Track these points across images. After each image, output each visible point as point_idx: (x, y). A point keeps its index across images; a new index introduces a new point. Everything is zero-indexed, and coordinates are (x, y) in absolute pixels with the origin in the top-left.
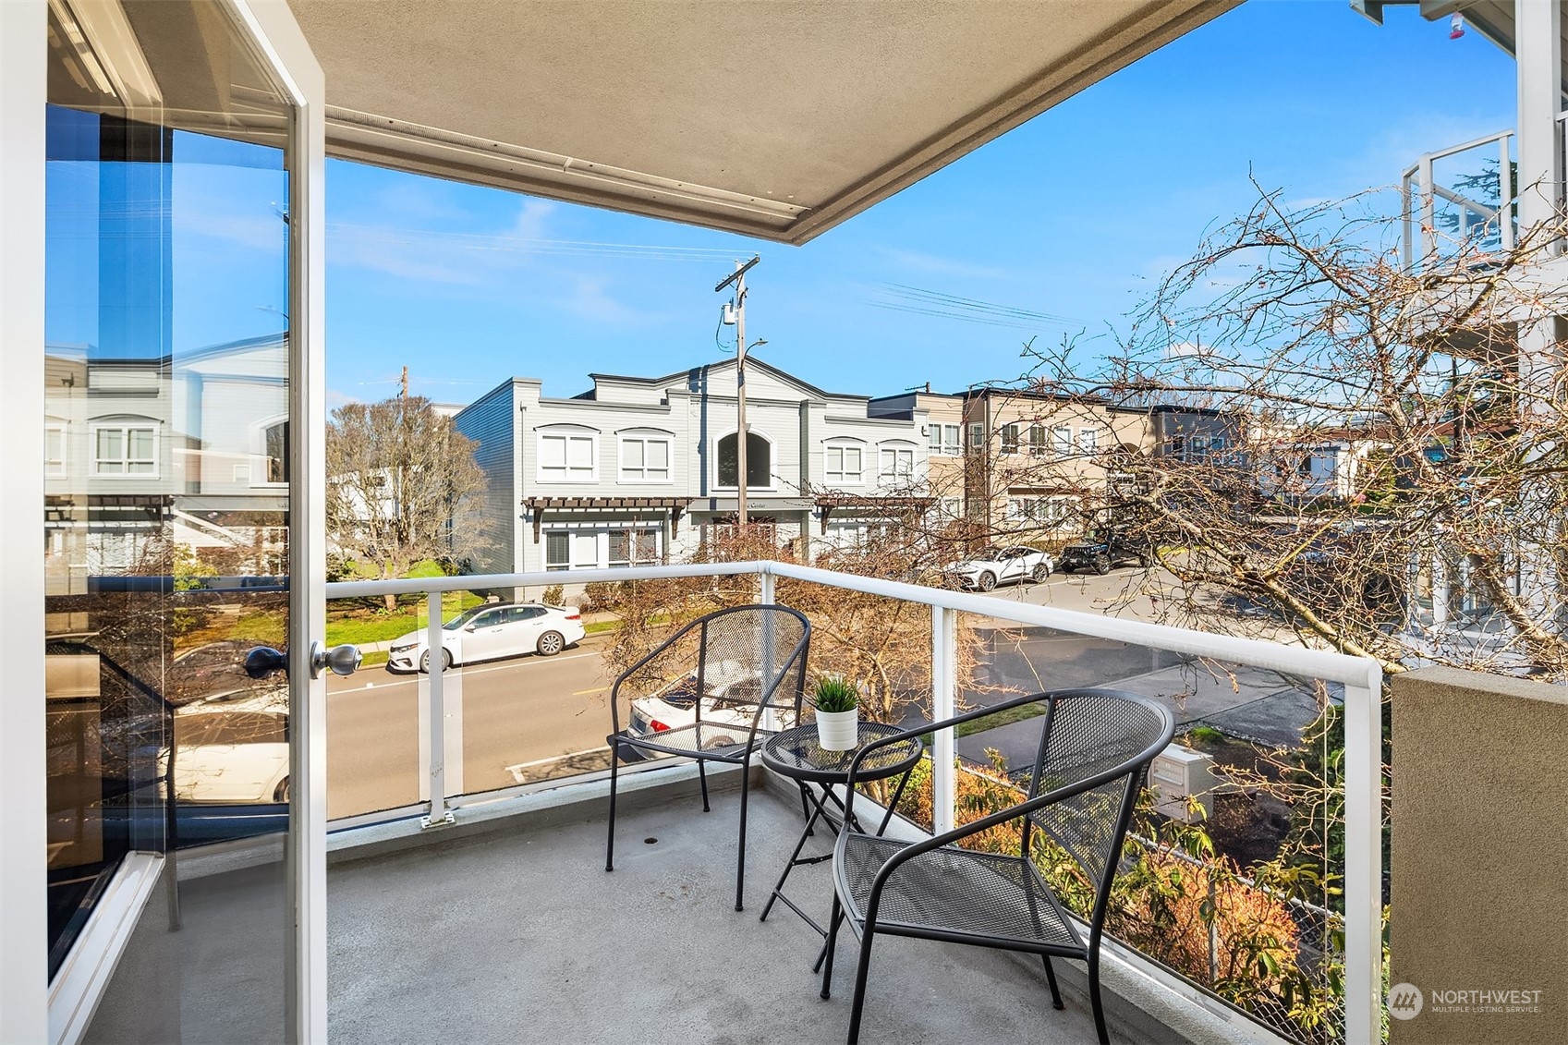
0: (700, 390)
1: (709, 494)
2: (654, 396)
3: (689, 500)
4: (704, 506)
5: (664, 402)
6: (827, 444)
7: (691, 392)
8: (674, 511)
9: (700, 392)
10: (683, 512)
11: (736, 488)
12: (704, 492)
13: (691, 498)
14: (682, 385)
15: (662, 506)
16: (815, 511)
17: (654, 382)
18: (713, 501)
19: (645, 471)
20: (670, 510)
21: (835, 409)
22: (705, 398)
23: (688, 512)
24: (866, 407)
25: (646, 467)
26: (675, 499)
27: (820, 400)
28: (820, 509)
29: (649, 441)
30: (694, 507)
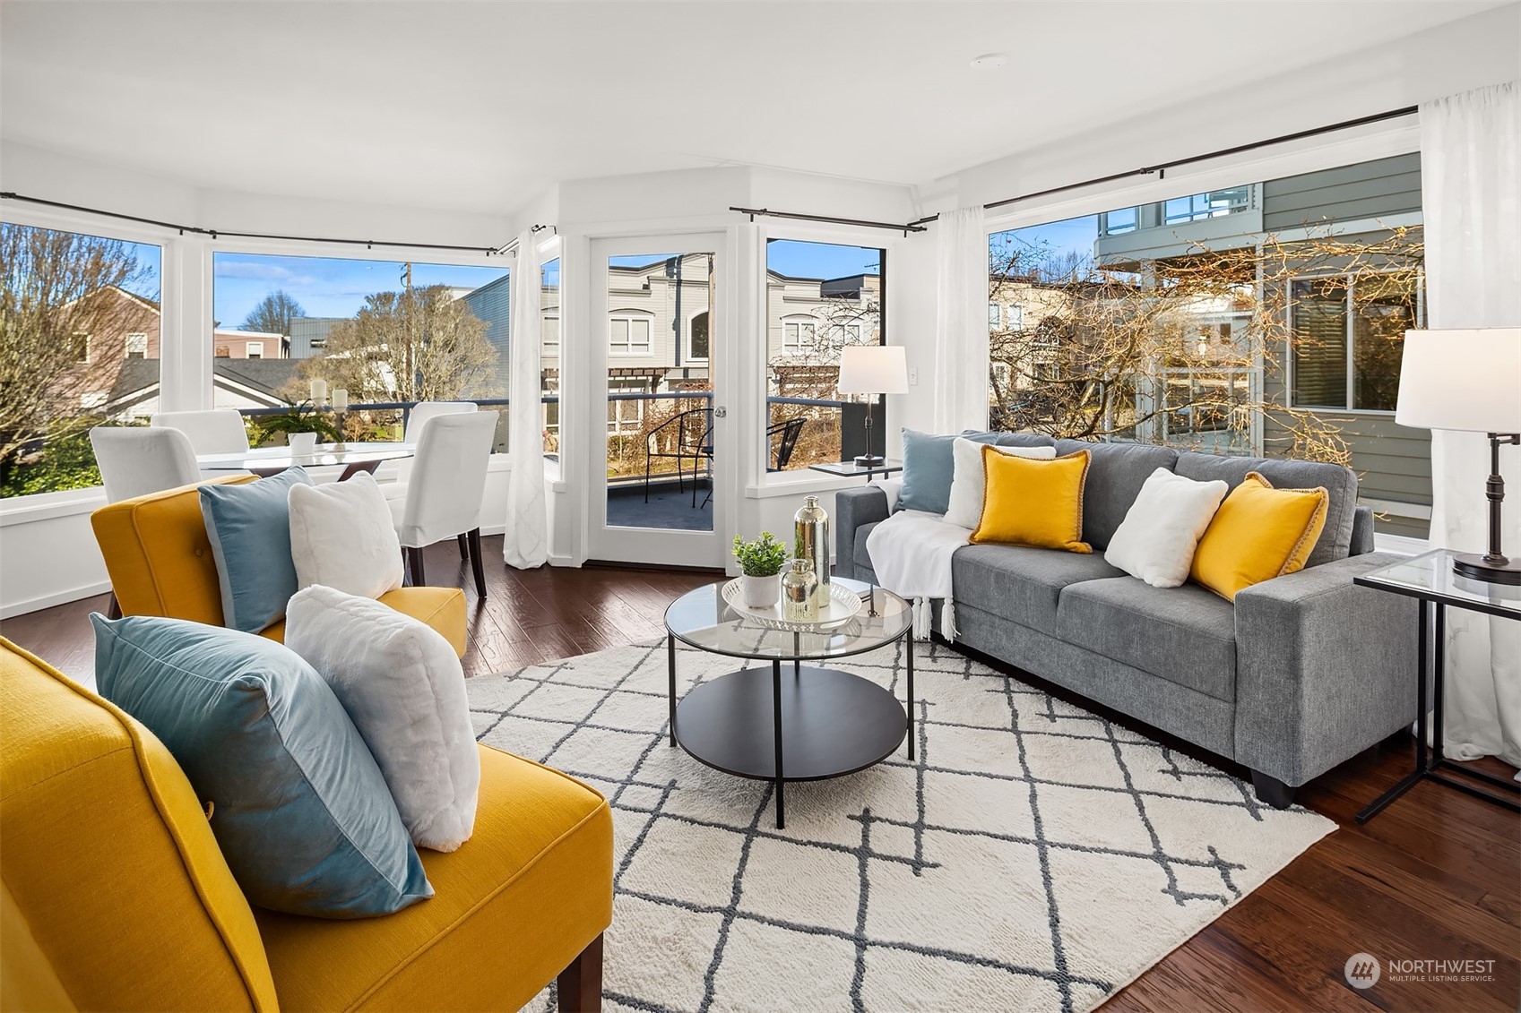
0: (675, 276)
1: (683, 365)
2: (636, 282)
3: (666, 370)
4: (679, 375)
5: (646, 287)
6: (785, 321)
7: (668, 278)
8: (653, 379)
9: (675, 278)
10: (662, 379)
11: (706, 359)
12: (678, 363)
13: (668, 368)
14: (661, 272)
15: (643, 375)
16: (774, 378)
17: (637, 270)
18: (686, 370)
19: (630, 346)
20: (650, 379)
21: (793, 290)
22: (679, 283)
23: (665, 380)
24: (819, 288)
25: (630, 342)
26: (655, 369)
27: (780, 283)
28: (778, 376)
29: (633, 321)
30: (670, 375)
